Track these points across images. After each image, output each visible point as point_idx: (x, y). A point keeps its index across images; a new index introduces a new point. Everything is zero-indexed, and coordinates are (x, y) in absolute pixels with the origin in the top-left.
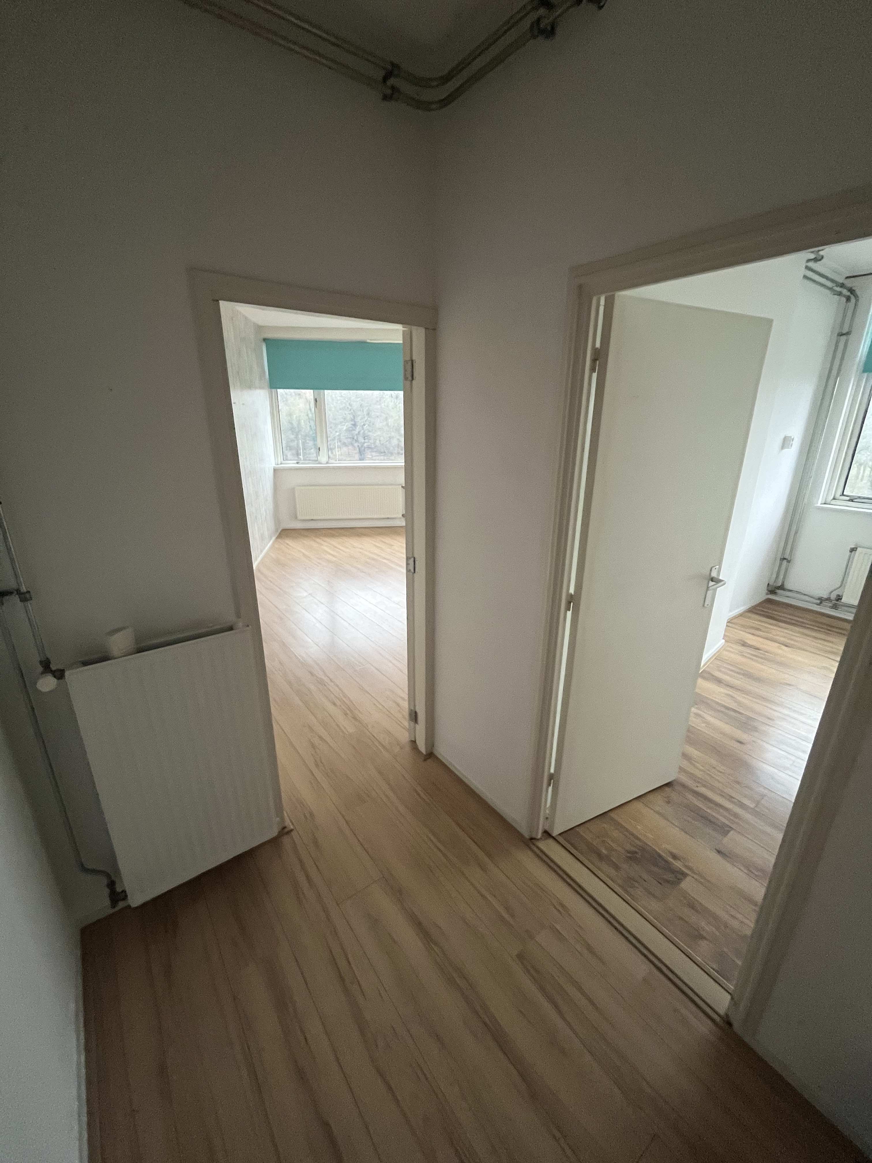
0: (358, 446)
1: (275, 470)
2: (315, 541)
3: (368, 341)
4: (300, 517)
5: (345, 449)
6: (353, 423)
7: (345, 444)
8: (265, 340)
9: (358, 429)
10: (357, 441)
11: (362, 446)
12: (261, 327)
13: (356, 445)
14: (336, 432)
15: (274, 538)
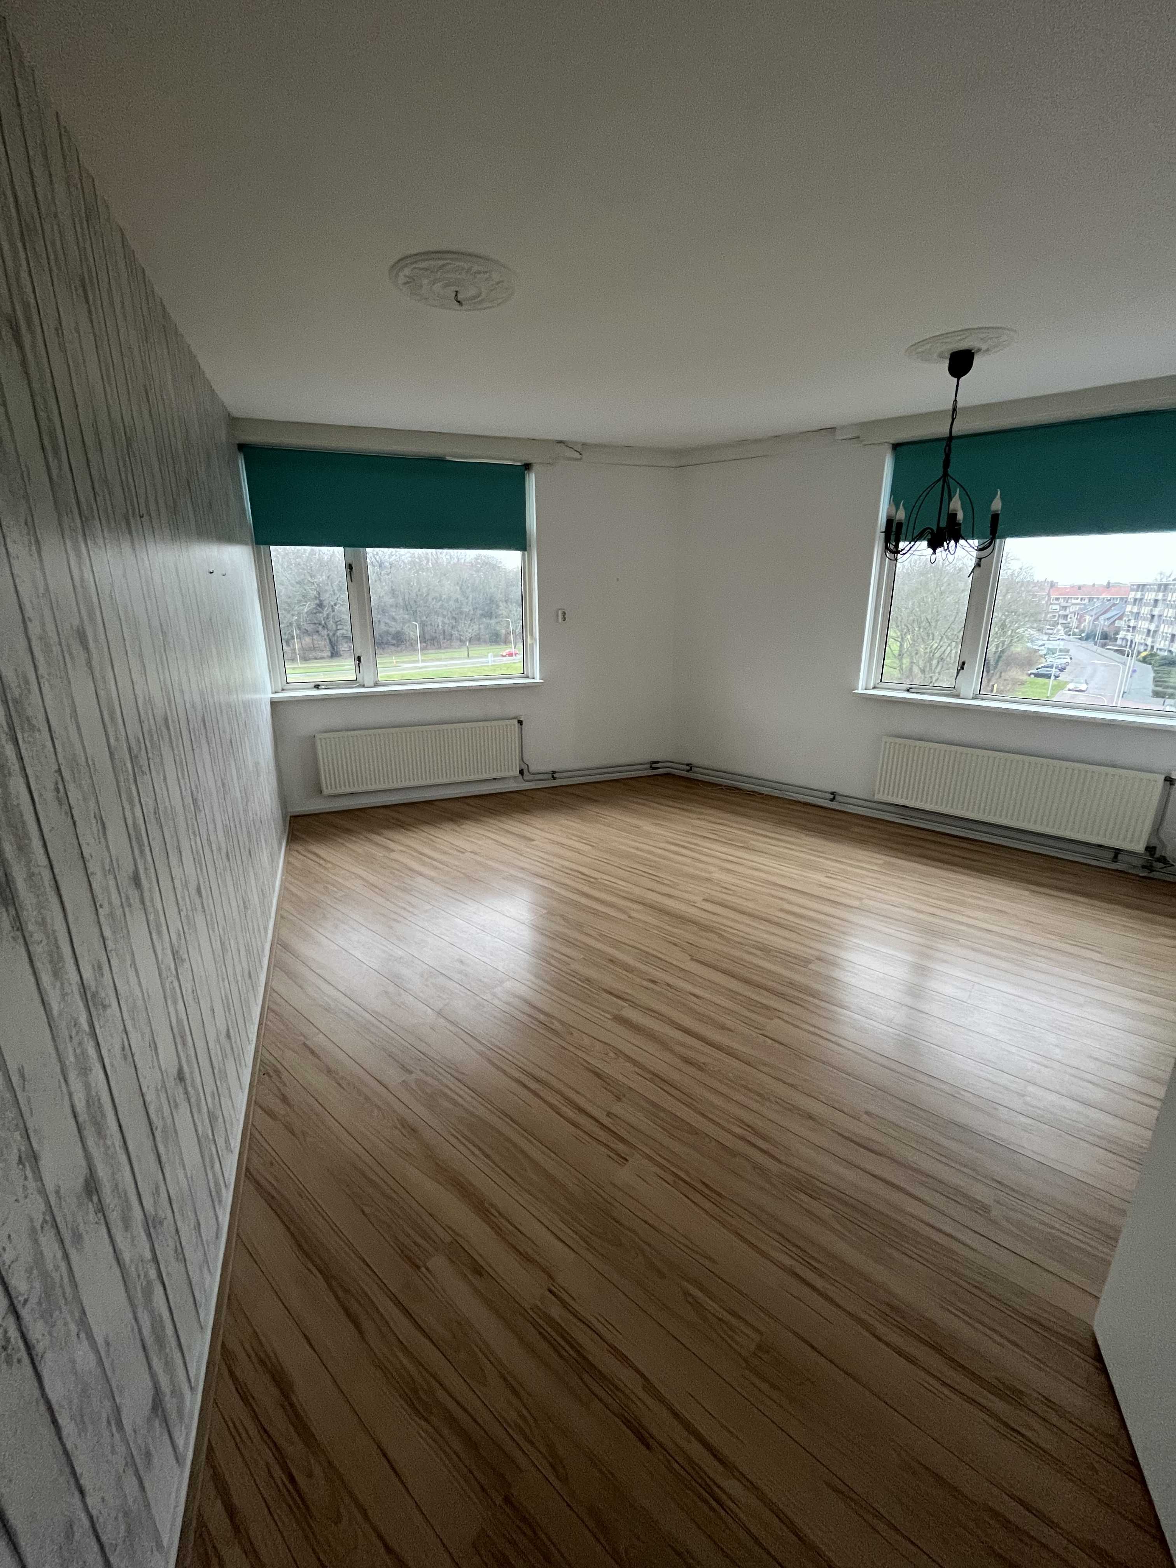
0: (328, 635)
1: (274, 704)
2: (370, 841)
3: (448, 458)
4: (326, 792)
5: (307, 640)
6: (317, 602)
7: (306, 632)
8: (242, 447)
9: (326, 611)
10: (325, 627)
11: (334, 635)
12: (238, 419)
13: (325, 632)
14: (293, 615)
15: (284, 844)
